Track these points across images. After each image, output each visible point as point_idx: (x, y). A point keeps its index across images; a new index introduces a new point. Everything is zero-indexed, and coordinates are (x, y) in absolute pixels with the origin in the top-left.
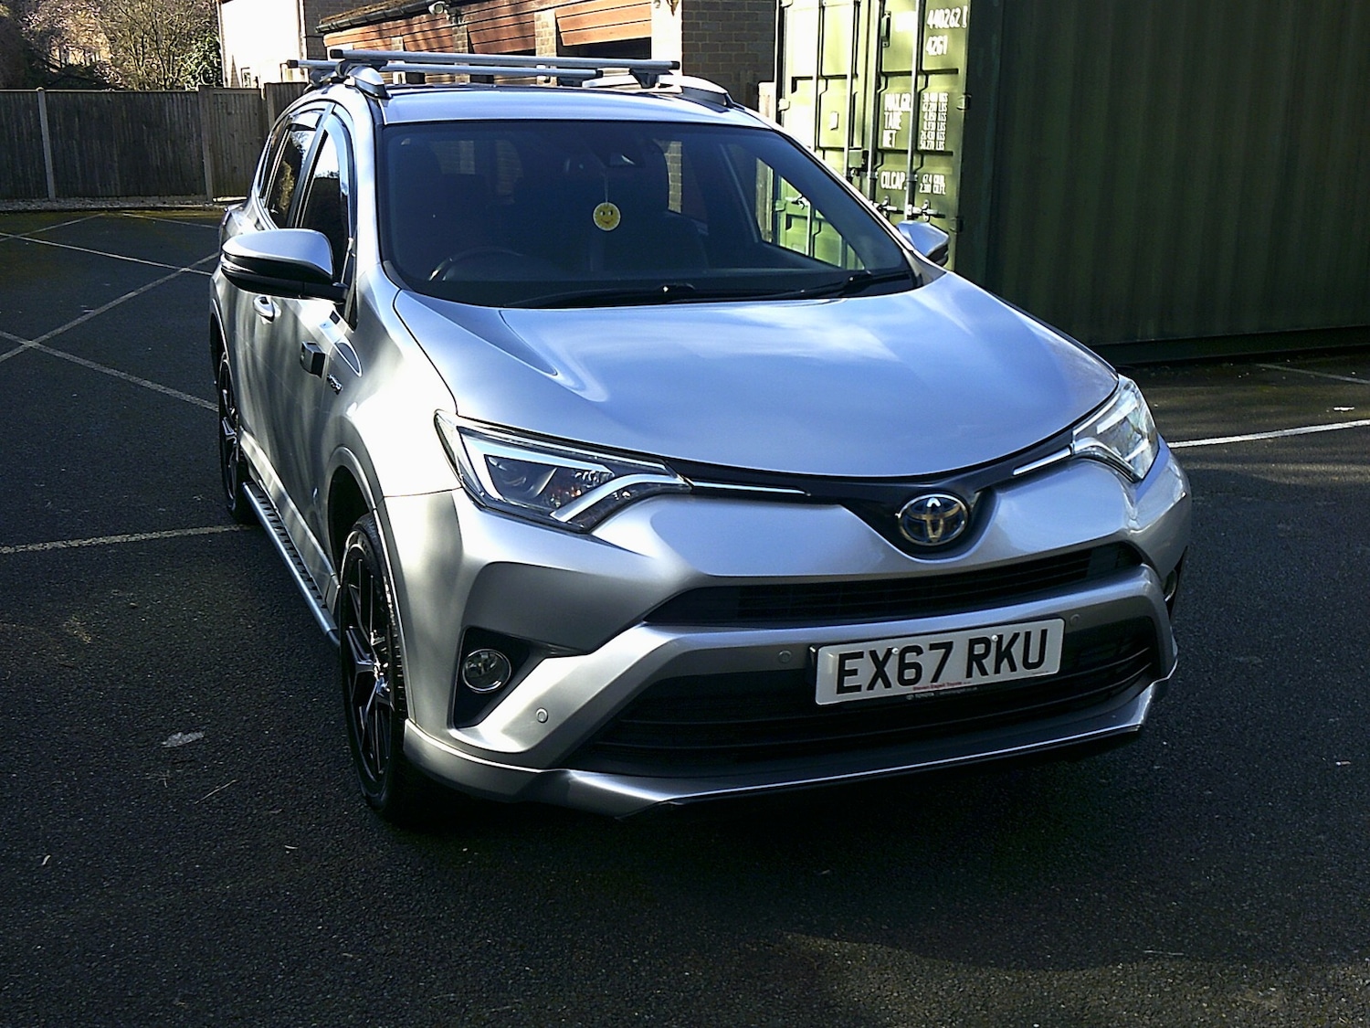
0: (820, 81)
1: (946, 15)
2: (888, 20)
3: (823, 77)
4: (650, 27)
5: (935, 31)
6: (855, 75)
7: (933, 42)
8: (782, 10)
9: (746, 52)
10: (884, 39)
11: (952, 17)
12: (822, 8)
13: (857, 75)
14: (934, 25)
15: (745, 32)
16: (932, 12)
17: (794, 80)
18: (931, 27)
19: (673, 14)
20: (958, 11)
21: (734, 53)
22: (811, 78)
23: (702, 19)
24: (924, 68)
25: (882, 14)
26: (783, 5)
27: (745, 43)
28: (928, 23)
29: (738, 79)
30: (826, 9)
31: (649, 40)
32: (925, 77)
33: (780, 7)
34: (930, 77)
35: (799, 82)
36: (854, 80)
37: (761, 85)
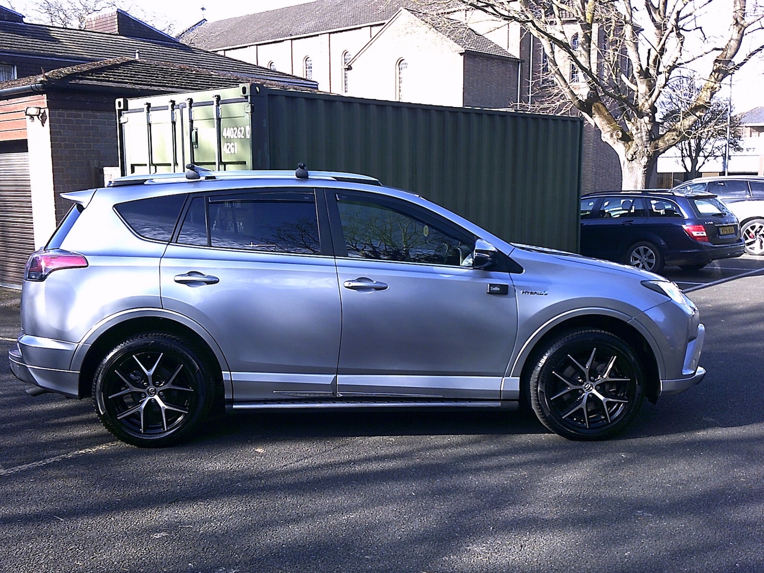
0: (151, 167)
1: (234, 131)
2: (196, 133)
3: (154, 165)
4: (26, 133)
5: (229, 140)
6: (176, 164)
7: (228, 146)
8: (121, 125)
9: (92, 149)
10: (194, 144)
11: (239, 132)
12: (150, 125)
13: (177, 164)
14: (227, 137)
15: (91, 137)
16: (225, 129)
17: (133, 166)
18: (226, 138)
19: (43, 126)
20: (242, 129)
21: (85, 149)
22: (146, 165)
23: (63, 129)
24: (223, 161)
25: (192, 130)
26: (121, 122)
27: (92, 144)
28: (224, 135)
29: (88, 164)
30: (152, 125)
31: (26, 141)
32: (223, 166)
33: (119, 123)
34: (227, 166)
35: (136, 167)
36: (175, 167)
37: (105, 168)
